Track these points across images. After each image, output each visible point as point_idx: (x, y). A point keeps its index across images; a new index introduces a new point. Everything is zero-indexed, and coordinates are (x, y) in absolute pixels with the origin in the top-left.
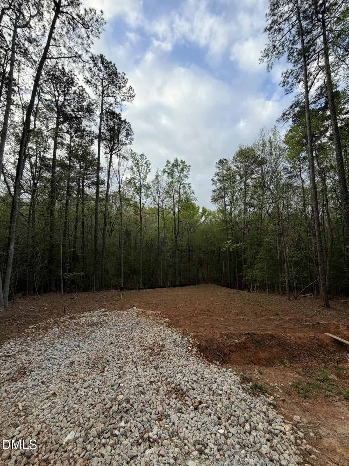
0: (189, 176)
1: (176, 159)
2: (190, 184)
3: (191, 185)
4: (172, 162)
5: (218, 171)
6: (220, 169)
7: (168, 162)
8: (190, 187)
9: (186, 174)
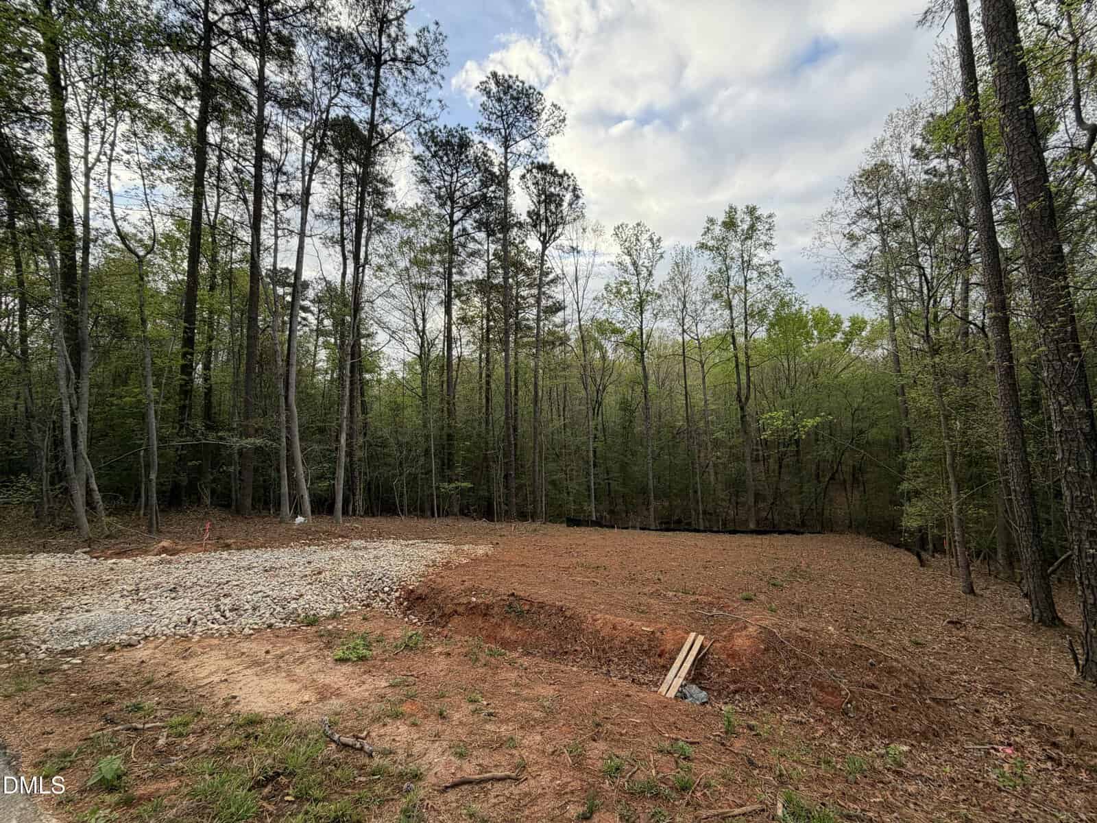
0: (774, 242)
1: (731, 208)
2: (777, 262)
3: (781, 265)
4: (721, 217)
5: (865, 204)
6: (871, 198)
7: (711, 221)
8: (778, 272)
9: (764, 238)
